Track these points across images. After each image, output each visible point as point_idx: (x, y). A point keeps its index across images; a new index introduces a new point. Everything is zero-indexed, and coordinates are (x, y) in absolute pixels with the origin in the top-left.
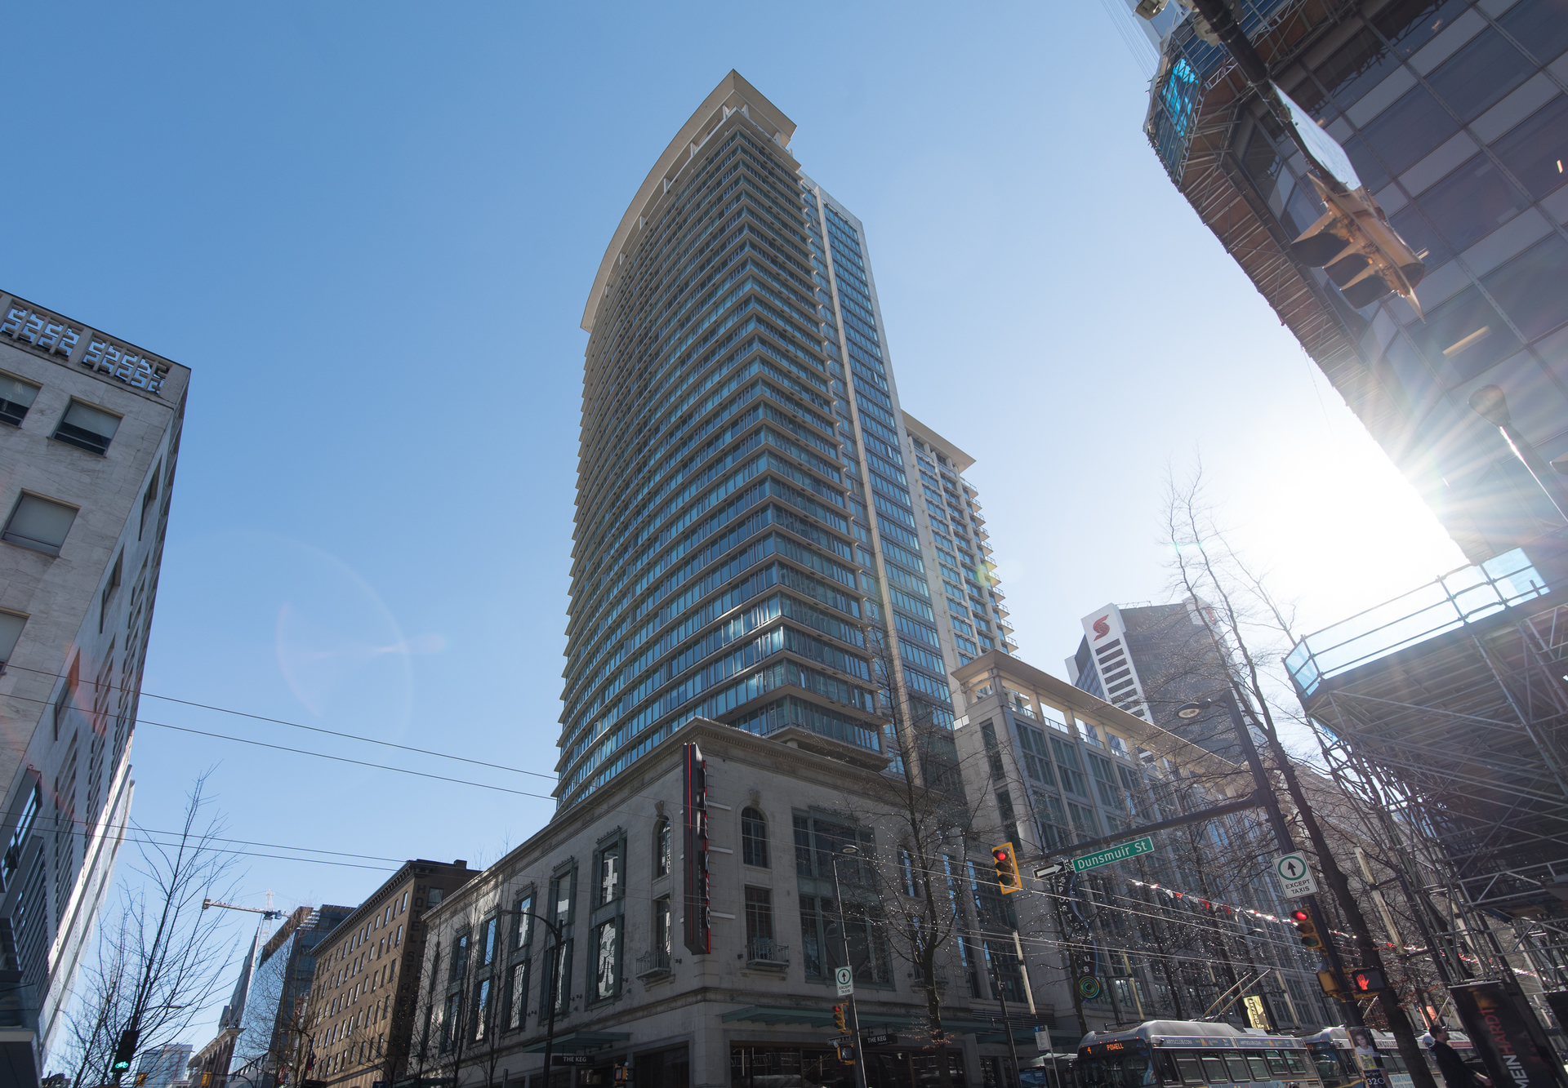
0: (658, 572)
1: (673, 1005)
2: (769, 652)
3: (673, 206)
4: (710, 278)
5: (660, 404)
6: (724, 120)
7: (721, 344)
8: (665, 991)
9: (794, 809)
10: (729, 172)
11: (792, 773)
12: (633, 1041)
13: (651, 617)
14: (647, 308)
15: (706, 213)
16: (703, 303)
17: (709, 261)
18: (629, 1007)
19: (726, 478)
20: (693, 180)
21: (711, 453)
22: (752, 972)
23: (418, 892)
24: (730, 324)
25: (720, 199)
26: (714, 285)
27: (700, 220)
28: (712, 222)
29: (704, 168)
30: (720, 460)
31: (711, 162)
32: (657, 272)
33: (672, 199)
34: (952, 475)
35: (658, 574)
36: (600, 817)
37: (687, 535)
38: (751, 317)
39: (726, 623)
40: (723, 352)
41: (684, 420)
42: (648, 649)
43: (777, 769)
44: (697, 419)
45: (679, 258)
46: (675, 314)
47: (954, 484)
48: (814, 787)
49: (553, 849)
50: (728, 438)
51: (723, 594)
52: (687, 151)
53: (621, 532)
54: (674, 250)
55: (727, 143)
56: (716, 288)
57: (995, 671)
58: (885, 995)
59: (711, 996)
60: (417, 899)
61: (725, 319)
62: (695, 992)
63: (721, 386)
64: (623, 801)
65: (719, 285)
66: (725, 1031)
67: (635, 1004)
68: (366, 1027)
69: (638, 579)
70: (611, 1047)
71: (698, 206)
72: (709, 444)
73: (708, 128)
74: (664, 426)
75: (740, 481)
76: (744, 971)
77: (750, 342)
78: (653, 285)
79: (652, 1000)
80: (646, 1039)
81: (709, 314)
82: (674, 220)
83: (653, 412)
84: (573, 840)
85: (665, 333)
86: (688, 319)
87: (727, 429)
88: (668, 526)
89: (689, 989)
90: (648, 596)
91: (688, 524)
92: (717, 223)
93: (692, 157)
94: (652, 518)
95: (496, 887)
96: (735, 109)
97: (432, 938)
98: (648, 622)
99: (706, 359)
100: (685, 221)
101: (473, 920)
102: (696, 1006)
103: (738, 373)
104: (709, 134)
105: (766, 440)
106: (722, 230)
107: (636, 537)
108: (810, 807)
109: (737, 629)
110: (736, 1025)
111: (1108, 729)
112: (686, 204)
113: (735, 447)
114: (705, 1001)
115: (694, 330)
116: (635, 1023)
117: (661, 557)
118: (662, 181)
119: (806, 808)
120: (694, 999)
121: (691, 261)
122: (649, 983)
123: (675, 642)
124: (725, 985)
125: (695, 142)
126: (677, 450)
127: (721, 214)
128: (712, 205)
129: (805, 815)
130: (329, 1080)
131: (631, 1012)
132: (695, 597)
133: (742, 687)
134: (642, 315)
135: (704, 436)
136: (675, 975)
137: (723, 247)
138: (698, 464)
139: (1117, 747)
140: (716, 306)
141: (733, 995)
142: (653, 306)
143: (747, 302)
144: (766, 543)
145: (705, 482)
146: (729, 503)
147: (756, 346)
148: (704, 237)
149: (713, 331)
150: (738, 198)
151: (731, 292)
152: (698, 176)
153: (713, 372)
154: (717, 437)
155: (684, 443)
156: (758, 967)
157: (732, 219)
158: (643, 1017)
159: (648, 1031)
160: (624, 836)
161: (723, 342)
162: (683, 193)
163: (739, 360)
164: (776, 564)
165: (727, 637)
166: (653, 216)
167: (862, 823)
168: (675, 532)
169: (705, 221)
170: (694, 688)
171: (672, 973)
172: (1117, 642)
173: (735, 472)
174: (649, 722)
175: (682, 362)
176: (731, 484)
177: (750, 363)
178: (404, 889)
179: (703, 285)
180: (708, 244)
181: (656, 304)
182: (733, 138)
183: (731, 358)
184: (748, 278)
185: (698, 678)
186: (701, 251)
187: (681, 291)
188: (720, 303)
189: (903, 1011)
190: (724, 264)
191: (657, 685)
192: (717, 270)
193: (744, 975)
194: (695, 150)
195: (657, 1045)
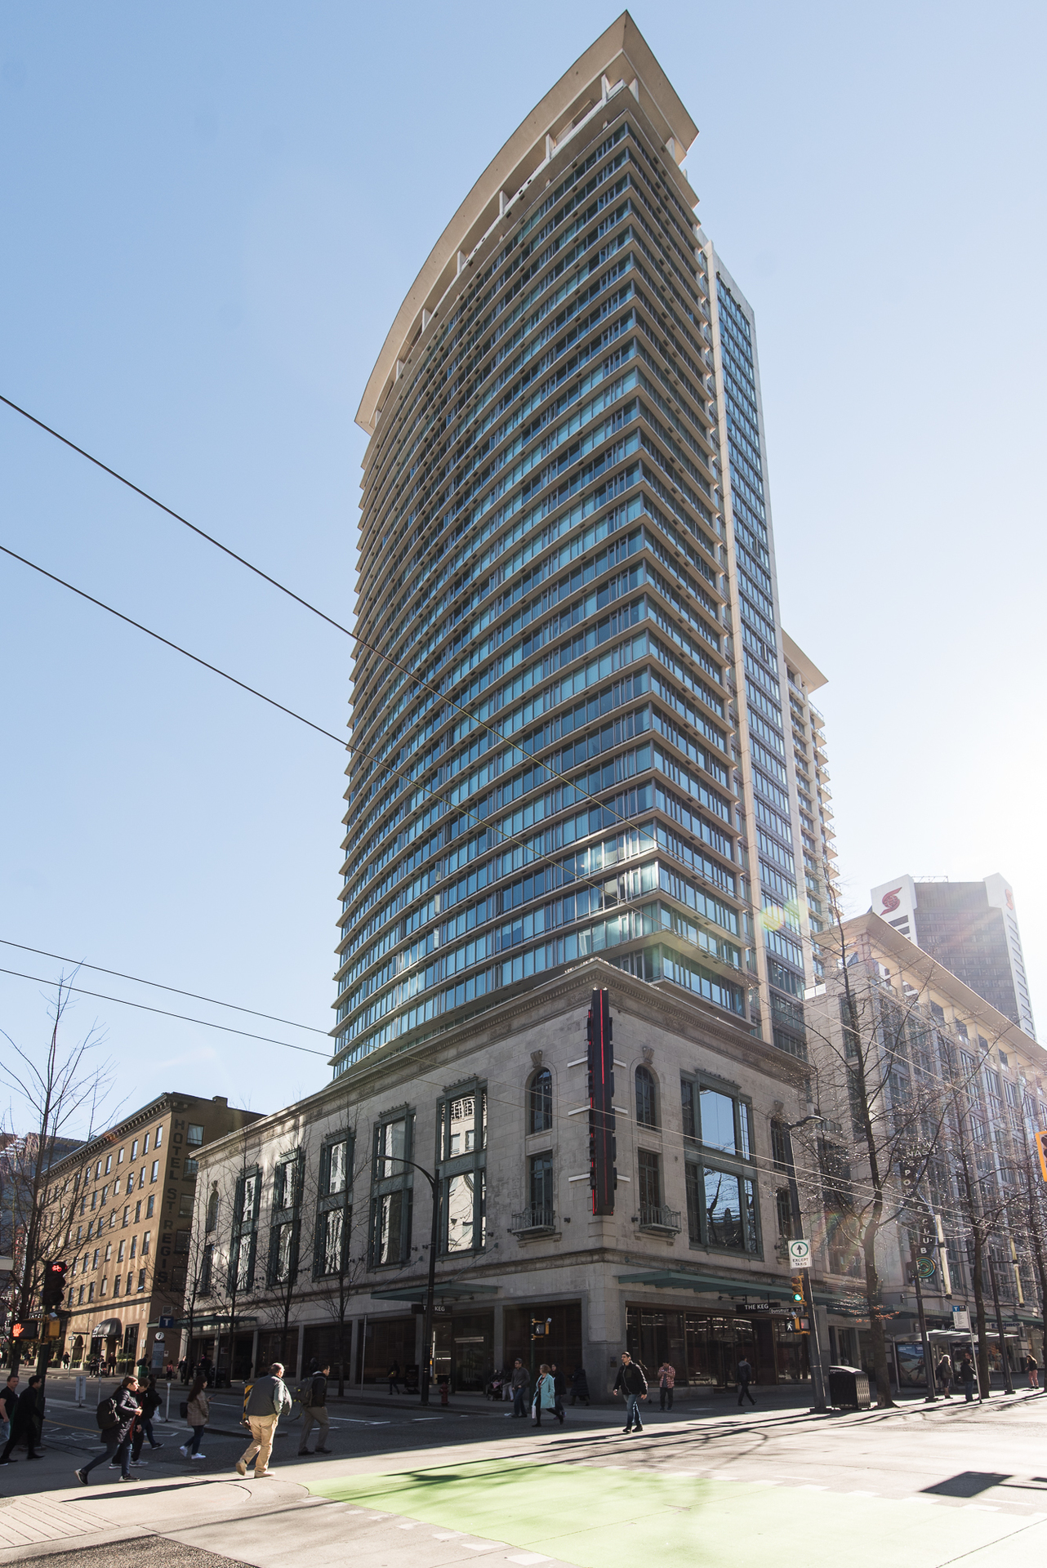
0: (484, 779)
1: (559, 1262)
2: (639, 891)
3: (516, 239)
4: (572, 363)
5: (490, 548)
6: (602, 103)
7: (588, 467)
8: (548, 1248)
9: (682, 1071)
10: (609, 193)
11: (681, 1032)
12: (501, 1294)
13: (476, 834)
14: (471, 400)
15: (570, 256)
16: (561, 400)
17: (572, 335)
18: (495, 1261)
19: (587, 663)
20: (548, 201)
21: (565, 628)
22: (645, 1236)
23: (176, 1127)
24: (600, 439)
25: (593, 236)
26: (579, 375)
27: (559, 268)
28: (579, 272)
29: (569, 181)
30: (579, 636)
31: (580, 172)
32: (487, 346)
33: (515, 227)
34: (800, 696)
35: (485, 783)
36: (445, 1062)
37: (527, 735)
38: (634, 432)
39: (581, 850)
40: (586, 483)
41: (527, 575)
42: (469, 874)
43: (668, 1026)
44: (546, 575)
45: (524, 327)
46: (515, 414)
47: (801, 708)
48: (701, 1049)
49: (377, 1094)
50: (591, 608)
51: (577, 814)
52: (539, 150)
53: (429, 721)
54: (515, 312)
55: (607, 143)
56: (582, 380)
57: (865, 938)
58: (755, 1265)
59: (608, 1257)
60: (176, 1134)
61: (593, 430)
62: (591, 1252)
63: (584, 530)
64: (480, 1047)
65: (586, 377)
66: (622, 1291)
67: (505, 1258)
68: (120, 1261)
69: (456, 784)
70: (472, 1298)
71: (557, 243)
72: (564, 612)
73: (574, 114)
74: (496, 580)
75: (605, 669)
76: (637, 1235)
77: (630, 470)
78: (480, 364)
79: (527, 1256)
80: (520, 1293)
81: (570, 419)
82: (516, 263)
83: (477, 559)
84: (405, 1086)
85: (500, 441)
86: (536, 424)
87: (591, 594)
88: (501, 719)
89: (581, 1248)
90: (470, 808)
91: (529, 719)
92: (585, 277)
93: (547, 161)
94: (476, 707)
95: (295, 1128)
96: (621, 84)
97: (203, 1179)
98: (470, 841)
99: (562, 488)
100: (535, 267)
101: (266, 1163)
102: (591, 1266)
103: (609, 514)
104: (575, 123)
105: (647, 615)
106: (594, 288)
107: (451, 729)
108: (697, 1070)
109: (598, 860)
110: (630, 1287)
111: (957, 1012)
112: (536, 238)
113: (602, 621)
114: (604, 1261)
115: (544, 442)
116: (504, 1277)
117: (488, 760)
118: (497, 195)
119: (692, 1072)
120: (589, 1259)
121: (541, 334)
122: (524, 1239)
123: (508, 869)
124: (621, 1247)
125: (553, 133)
126: (515, 616)
127: (593, 262)
128: (581, 244)
129: (692, 1079)
130: (73, 1310)
131: (500, 1267)
132: (538, 813)
133: (602, 928)
134: (462, 411)
135: (556, 601)
136: (560, 1234)
137: (595, 315)
138: (547, 639)
139: (964, 1033)
140: (581, 409)
141: (628, 1257)
142: (480, 399)
143: (627, 407)
144: (640, 753)
145: (555, 666)
146: (590, 697)
147: (638, 477)
148: (563, 298)
149: (574, 447)
150: (621, 239)
151: (605, 390)
152: (558, 193)
153: (571, 510)
154: (576, 604)
155: (525, 607)
156: (653, 1232)
157: (612, 271)
158: (516, 1272)
159: (521, 1286)
160: (482, 1085)
161: (590, 465)
162: (532, 218)
163: (615, 494)
164: (653, 782)
165: (581, 871)
166: (481, 254)
167: (742, 1091)
168: (511, 728)
169: (568, 269)
170: (534, 925)
171: (557, 1231)
172: (905, 919)
173: (600, 656)
174: (471, 960)
175: (525, 488)
176: (593, 671)
177: (630, 501)
178: (157, 1123)
179: (560, 373)
180: (570, 309)
181: (484, 395)
182: (617, 135)
183: (600, 491)
184: (632, 370)
185: (540, 914)
186: (560, 319)
187: (526, 379)
188: (587, 405)
189: (769, 1281)
190: (596, 343)
191: (482, 918)
192: (584, 352)
193: (638, 1238)
194: (553, 149)
195: (537, 1300)
